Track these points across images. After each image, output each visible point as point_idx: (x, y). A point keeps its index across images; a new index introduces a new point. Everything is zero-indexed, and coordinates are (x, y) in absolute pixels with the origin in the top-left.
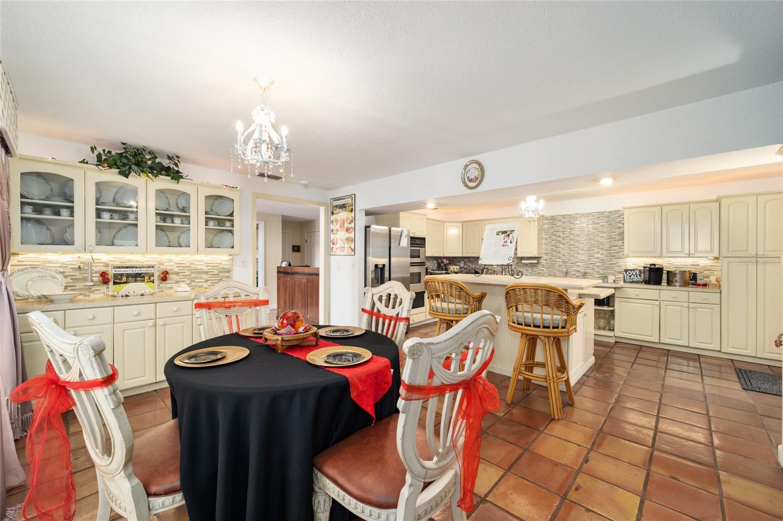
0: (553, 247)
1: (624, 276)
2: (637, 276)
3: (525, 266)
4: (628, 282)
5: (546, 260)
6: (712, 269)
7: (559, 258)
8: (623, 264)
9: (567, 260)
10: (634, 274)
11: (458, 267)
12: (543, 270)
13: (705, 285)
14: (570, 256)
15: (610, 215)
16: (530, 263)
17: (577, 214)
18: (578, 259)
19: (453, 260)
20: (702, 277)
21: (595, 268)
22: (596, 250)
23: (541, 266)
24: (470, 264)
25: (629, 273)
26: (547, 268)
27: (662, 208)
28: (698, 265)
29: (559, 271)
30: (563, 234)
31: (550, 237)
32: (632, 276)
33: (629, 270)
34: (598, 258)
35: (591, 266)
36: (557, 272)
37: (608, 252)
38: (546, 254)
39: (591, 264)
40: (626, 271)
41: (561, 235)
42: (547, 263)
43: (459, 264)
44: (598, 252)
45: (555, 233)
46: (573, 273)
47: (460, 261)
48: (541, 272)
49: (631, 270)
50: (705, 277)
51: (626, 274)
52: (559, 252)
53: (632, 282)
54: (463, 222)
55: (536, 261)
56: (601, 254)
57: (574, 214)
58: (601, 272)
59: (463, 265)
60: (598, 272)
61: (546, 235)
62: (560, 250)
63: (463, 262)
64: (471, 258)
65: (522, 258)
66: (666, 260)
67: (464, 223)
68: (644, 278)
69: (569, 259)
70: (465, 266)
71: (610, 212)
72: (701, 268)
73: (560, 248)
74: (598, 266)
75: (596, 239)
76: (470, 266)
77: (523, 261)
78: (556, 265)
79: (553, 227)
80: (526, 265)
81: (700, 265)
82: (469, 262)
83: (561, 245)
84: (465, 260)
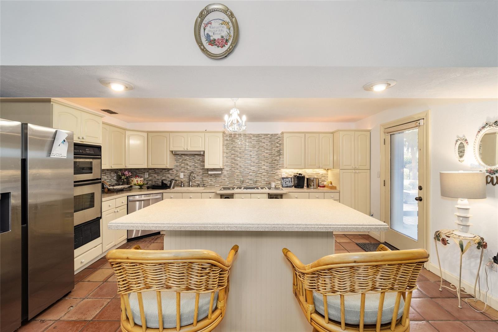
0: (233, 160)
1: (282, 183)
2: (290, 183)
3: (209, 176)
4: (284, 187)
5: (227, 171)
6: (326, 176)
7: (237, 169)
8: (279, 173)
9: (243, 171)
10: (288, 181)
11: (142, 179)
12: (224, 180)
13: (324, 187)
14: (245, 168)
15: (272, 137)
16: (214, 174)
17: (250, 134)
18: (251, 169)
19: (136, 172)
20: (321, 181)
21: (262, 176)
22: (263, 163)
23: (223, 176)
24: (156, 176)
25: (285, 180)
26: (227, 178)
27: (305, 134)
28: (319, 174)
29: (237, 180)
30: (240, 149)
31: (230, 152)
32: (287, 182)
33: (285, 178)
34: (264, 169)
35: (260, 175)
36: (236, 181)
37: (270, 165)
38: (227, 166)
39: (260, 173)
40: (283, 178)
41: (239, 150)
42: (227, 174)
43: (142, 175)
44: (264, 165)
45: (234, 148)
46: (247, 181)
47: (144, 173)
48: (223, 181)
49: (286, 178)
50: (322, 181)
51: (283, 181)
52: (237, 164)
53: (287, 187)
54: (148, 132)
55: (220, 172)
56: (267, 166)
57: (248, 134)
58: (266, 180)
59: (147, 177)
60: (264, 180)
61: (227, 149)
62: (237, 162)
63: (147, 173)
64: (156, 170)
65: (208, 170)
66: (304, 170)
67: (149, 134)
68: (294, 183)
69: (244, 170)
70: (150, 178)
71: (272, 135)
72: (320, 175)
73: (238, 161)
74: (264, 176)
75: (263, 155)
76: (155, 177)
77: (210, 173)
78: (235, 175)
79: (232, 143)
80: (211, 175)
81: (320, 174)
82: (155, 173)
83: (239, 158)
84: (150, 171)
